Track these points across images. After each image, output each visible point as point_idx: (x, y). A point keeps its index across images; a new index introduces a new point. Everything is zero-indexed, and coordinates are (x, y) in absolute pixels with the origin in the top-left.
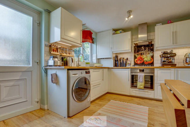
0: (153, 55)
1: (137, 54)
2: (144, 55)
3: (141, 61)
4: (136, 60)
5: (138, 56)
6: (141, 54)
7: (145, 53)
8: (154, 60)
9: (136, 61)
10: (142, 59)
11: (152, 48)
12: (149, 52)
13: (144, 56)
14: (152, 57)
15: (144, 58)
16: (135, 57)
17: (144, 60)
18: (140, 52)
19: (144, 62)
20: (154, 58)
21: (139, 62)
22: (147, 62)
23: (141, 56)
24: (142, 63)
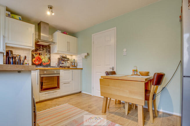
0: (50, 57)
1: (35, 53)
2: (42, 55)
3: (39, 61)
4: (34, 59)
5: (36, 56)
6: (40, 54)
7: (43, 53)
8: (51, 61)
9: (34, 61)
10: (40, 59)
11: (49, 49)
12: (47, 53)
13: (42, 57)
14: (49, 58)
15: (42, 59)
16: (33, 57)
17: (42, 60)
18: (38, 52)
19: (42, 63)
20: (51, 60)
21: (37, 63)
22: (45, 63)
23: (40, 57)
24: (41, 64)
